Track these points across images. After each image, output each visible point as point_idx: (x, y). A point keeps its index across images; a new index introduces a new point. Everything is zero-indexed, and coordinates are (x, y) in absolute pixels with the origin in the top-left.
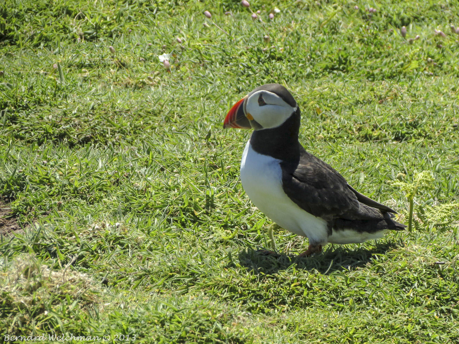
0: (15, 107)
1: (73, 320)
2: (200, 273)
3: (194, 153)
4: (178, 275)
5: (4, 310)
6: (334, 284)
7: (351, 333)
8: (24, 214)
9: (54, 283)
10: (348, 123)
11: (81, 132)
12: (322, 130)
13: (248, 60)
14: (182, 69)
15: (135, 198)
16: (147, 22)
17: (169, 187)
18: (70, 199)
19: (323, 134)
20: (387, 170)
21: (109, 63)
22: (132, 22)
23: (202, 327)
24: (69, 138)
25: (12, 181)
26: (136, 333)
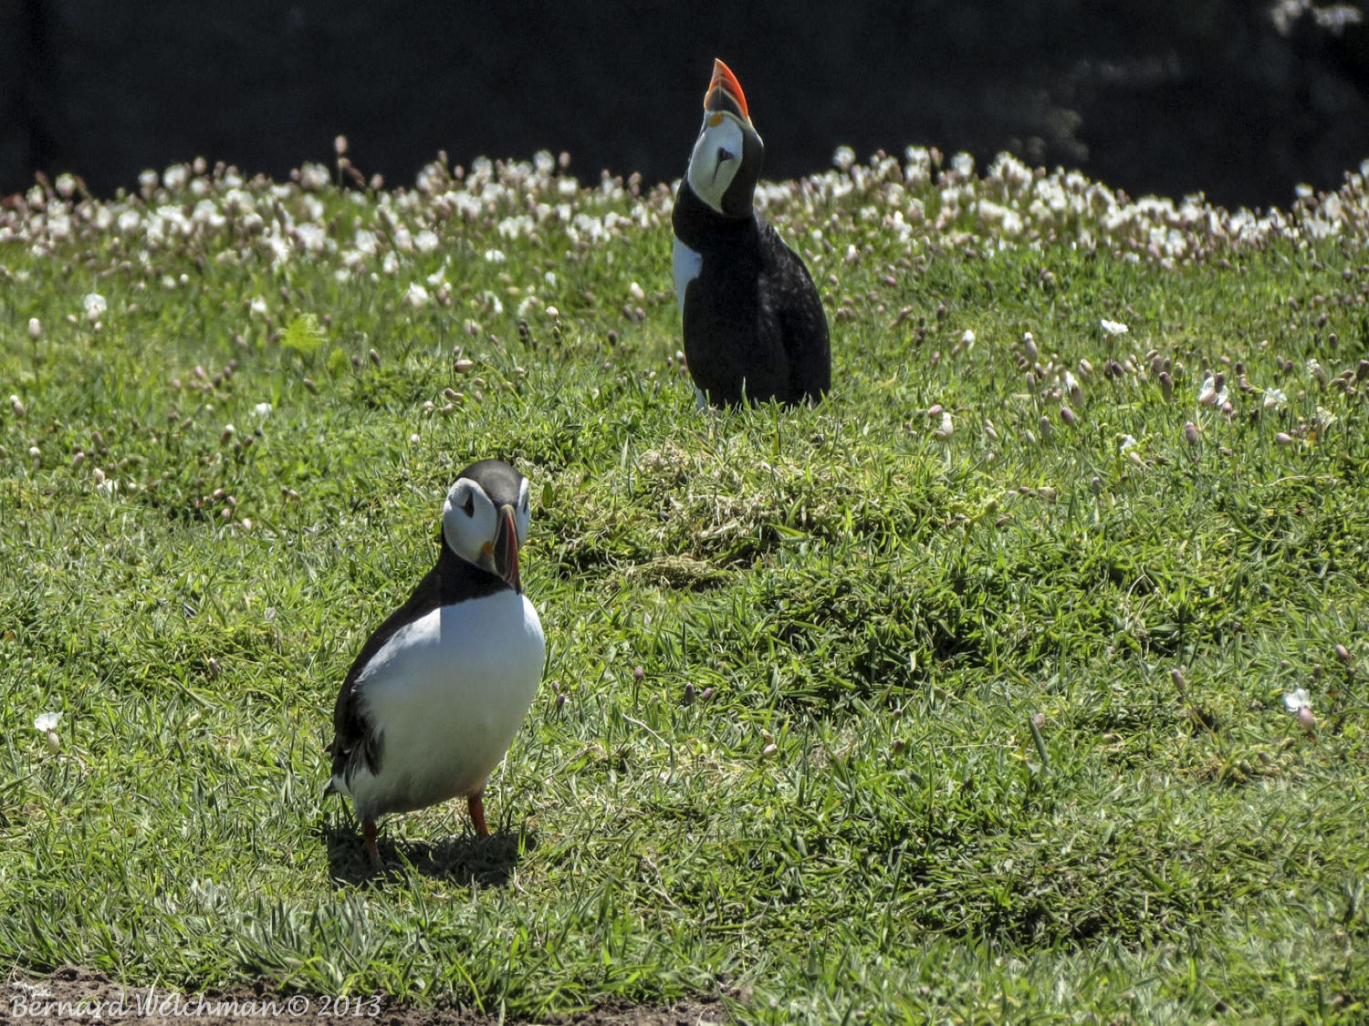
0: (926, 839)
11: (1079, 906)
14: (1350, 729)
16: (1304, 603)
21: (1176, 714)
22: (1269, 603)
24: (1050, 921)
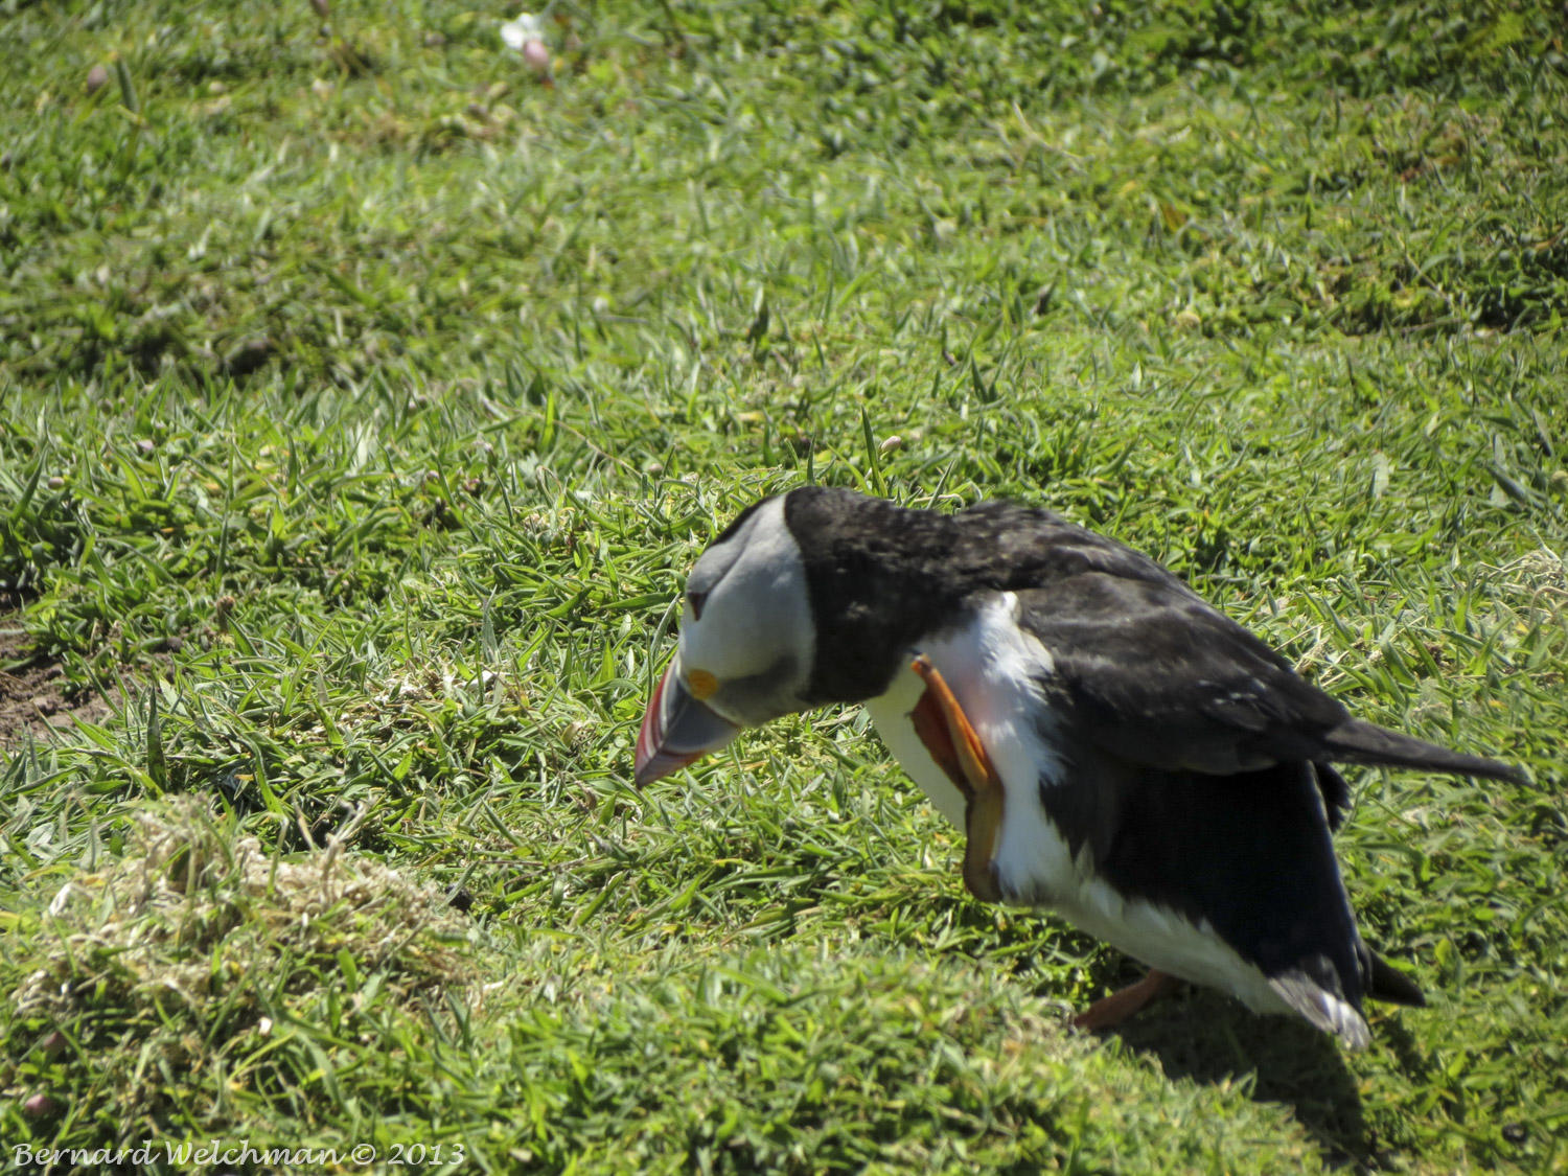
1: (372, 1048)
2: (837, 855)
3: (716, 394)
4: (751, 868)
5: (102, 1017)
6: (1371, 883)
7: (1453, 1071)
8: (83, 653)
9: (288, 909)
10: (1293, 261)
11: (226, 329)
12: (1193, 290)
13: (860, 29)
14: (598, 70)
15: (532, 571)
17: (663, 526)
18: (259, 585)
19: (1198, 310)
20: (1471, 440)
21: (307, 55)
23: (887, 1062)
24: (182, 353)
25: (21, 523)
26: (626, 1094)
